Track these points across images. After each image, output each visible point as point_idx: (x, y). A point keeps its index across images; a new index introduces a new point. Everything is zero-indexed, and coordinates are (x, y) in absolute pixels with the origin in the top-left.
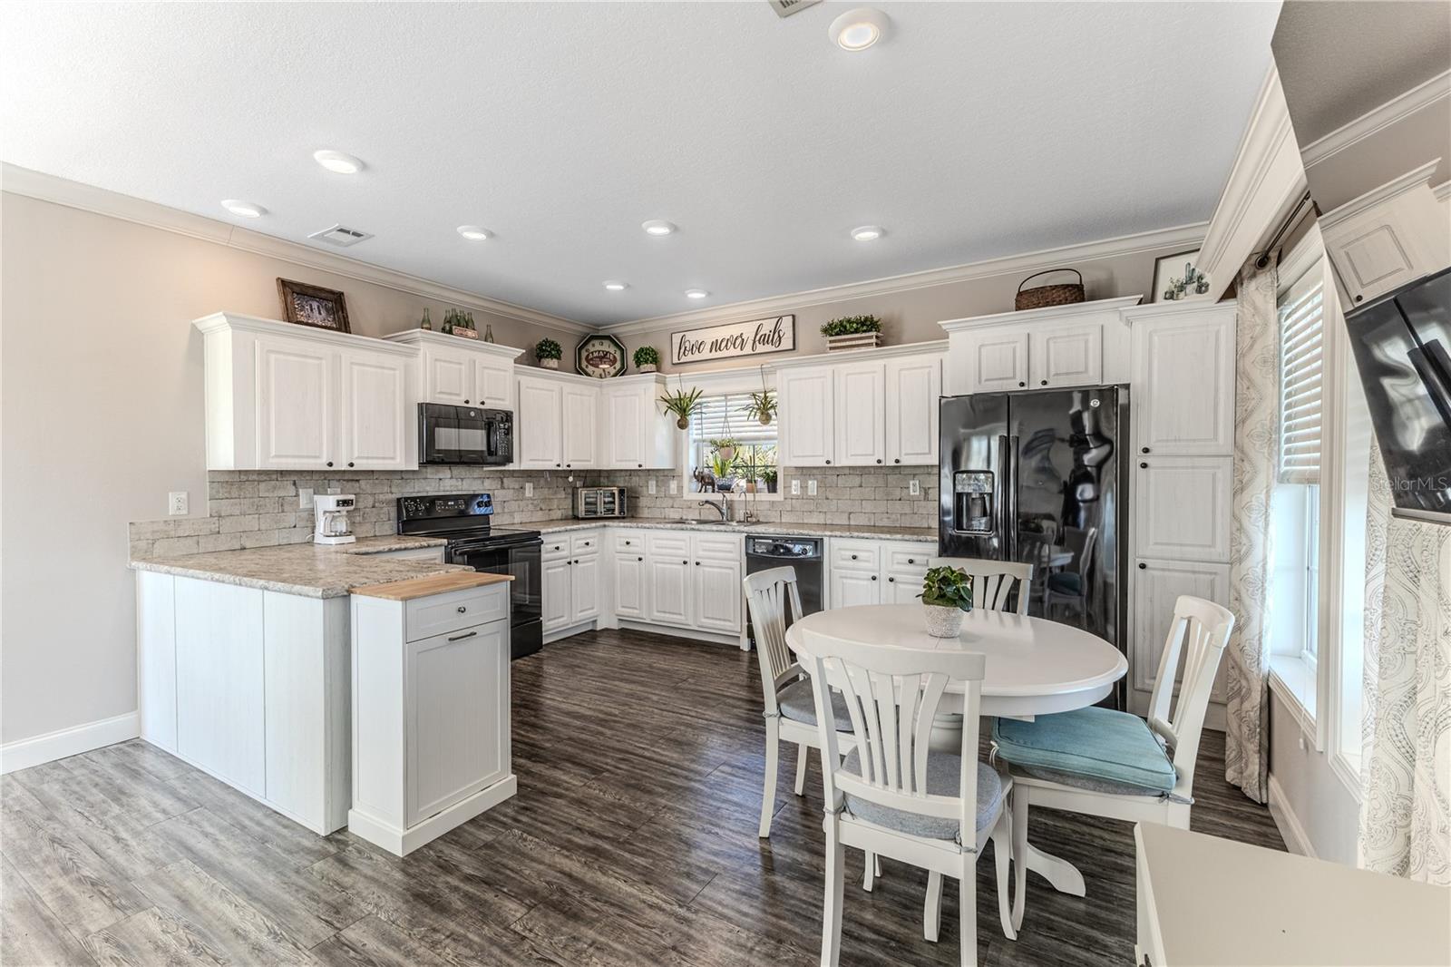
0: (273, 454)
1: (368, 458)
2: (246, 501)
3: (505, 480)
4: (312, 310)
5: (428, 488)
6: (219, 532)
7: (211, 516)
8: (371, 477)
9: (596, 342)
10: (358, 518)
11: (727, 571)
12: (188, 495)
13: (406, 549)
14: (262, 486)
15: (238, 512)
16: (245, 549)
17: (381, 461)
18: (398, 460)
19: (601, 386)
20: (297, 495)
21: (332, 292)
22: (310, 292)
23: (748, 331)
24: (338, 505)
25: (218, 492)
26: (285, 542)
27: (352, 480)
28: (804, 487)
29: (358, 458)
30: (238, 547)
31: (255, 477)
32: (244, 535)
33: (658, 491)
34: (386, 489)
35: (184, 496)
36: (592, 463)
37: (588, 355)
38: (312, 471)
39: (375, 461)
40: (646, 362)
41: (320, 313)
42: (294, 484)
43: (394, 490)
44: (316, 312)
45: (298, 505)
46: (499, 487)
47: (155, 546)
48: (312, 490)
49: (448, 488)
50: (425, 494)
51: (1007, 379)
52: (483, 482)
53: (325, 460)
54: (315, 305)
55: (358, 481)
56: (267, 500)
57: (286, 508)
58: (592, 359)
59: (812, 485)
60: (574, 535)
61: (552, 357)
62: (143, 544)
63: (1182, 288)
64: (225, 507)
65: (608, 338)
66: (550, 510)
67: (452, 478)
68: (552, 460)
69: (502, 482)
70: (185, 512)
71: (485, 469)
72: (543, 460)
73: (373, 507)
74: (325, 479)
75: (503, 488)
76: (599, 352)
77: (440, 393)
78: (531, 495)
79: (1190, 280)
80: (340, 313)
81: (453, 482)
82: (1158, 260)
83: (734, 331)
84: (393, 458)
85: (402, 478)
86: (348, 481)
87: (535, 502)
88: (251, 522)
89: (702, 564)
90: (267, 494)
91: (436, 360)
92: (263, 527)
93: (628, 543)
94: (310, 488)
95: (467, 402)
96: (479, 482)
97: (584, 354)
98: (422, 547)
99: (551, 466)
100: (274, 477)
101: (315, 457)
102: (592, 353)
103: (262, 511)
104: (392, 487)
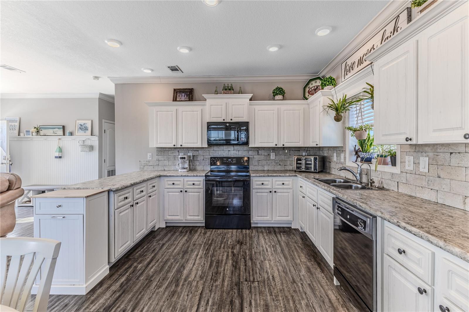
0: (159, 142)
2: (165, 156)
3: (260, 151)
4: (182, 96)
5: (224, 154)
6: (158, 165)
7: (157, 160)
8: (203, 150)
9: (313, 82)
10: (198, 163)
12: (152, 154)
14: (169, 152)
15: (163, 159)
16: (165, 170)
17: (192, 144)
18: (199, 144)
19: (308, 104)
21: (189, 89)
22: (182, 91)
23: (376, 41)
25: (158, 153)
27: (196, 151)
28: (416, 164)
29: (184, 143)
31: (167, 149)
32: (165, 166)
33: (337, 159)
34: (208, 154)
35: (151, 154)
36: (301, 143)
37: (309, 90)
39: (190, 144)
41: (184, 97)
42: (178, 151)
43: (211, 154)
44: (183, 97)
46: (257, 154)
47: (145, 167)
49: (232, 154)
50: (223, 156)
52: (248, 152)
53: (173, 144)
54: (183, 94)
55: (198, 151)
56: (171, 156)
57: (176, 159)
58: (311, 91)
60: (275, 179)
62: (142, 167)
64: (160, 158)
65: (320, 78)
66: (285, 165)
67: (234, 150)
68: (273, 143)
69: (258, 152)
70: (151, 159)
72: (267, 143)
73: (203, 160)
75: (258, 154)
76: (314, 87)
77: (213, 118)
78: (274, 158)
80: (191, 95)
81: (235, 152)
83: (369, 46)
84: (197, 143)
85: (214, 150)
86: (195, 151)
87: (277, 161)
88: (166, 163)
90: (171, 154)
91: (211, 105)
92: (170, 164)
93: (301, 187)
94: (183, 153)
95: (224, 120)
96: (246, 152)
97: (307, 90)
98: (194, 176)
99: (273, 145)
100: (173, 149)
102: (311, 88)
103: (169, 160)
104: (209, 153)
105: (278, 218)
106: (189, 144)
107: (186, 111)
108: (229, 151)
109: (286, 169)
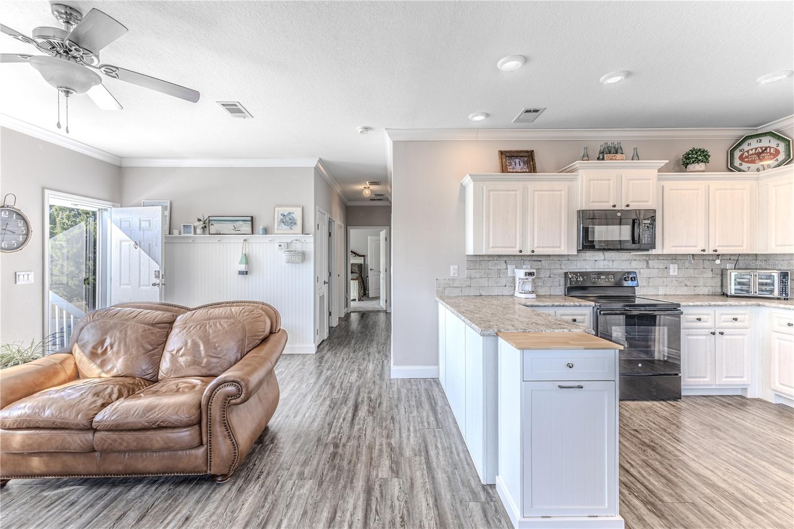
0: (491, 246)
1: (543, 247)
2: (483, 271)
3: (650, 262)
4: (515, 164)
5: (587, 267)
6: (470, 286)
7: (467, 278)
8: (549, 259)
9: (754, 141)
10: (540, 283)
12: (458, 267)
13: (563, 306)
14: (490, 263)
15: (479, 277)
16: (481, 296)
17: (551, 249)
18: (563, 248)
19: (757, 179)
20: (507, 269)
21: (527, 152)
24: (526, 275)
25: (470, 266)
26: (500, 294)
27: (538, 261)
29: (537, 247)
30: (479, 295)
31: (486, 258)
32: (481, 288)
34: (558, 266)
35: (456, 267)
36: (745, 247)
38: (515, 255)
39: (547, 249)
41: (520, 165)
42: (506, 262)
43: (563, 267)
44: (518, 165)
45: (507, 274)
46: (645, 267)
47: (446, 290)
48: (514, 266)
49: (602, 267)
50: (584, 270)
52: (630, 263)
53: (518, 249)
54: (517, 161)
55: (540, 261)
56: (492, 271)
57: (502, 275)
58: (746, 157)
60: (719, 311)
61: (698, 161)
62: (440, 289)
64: (474, 273)
65: (770, 134)
66: (695, 286)
67: (604, 260)
68: (696, 246)
69: (648, 263)
70: (457, 275)
71: (632, 253)
72: (686, 246)
73: (550, 277)
74: (522, 260)
75: (648, 267)
76: (756, 149)
77: (593, 202)
78: (676, 274)
80: (531, 162)
81: (606, 263)
84: (559, 247)
85: (569, 260)
86: (534, 261)
87: (680, 279)
88: (484, 282)
90: (492, 268)
91: (590, 180)
92: (490, 285)
94: (514, 264)
95: (614, 206)
96: (627, 263)
97: (737, 154)
98: (575, 306)
99: (697, 251)
100: (496, 258)
101: (512, 247)
102: (748, 152)
103: (489, 276)
104: (561, 265)
105: (724, 380)
106: (544, 249)
107: (542, 191)
108: (596, 260)
109: (697, 294)
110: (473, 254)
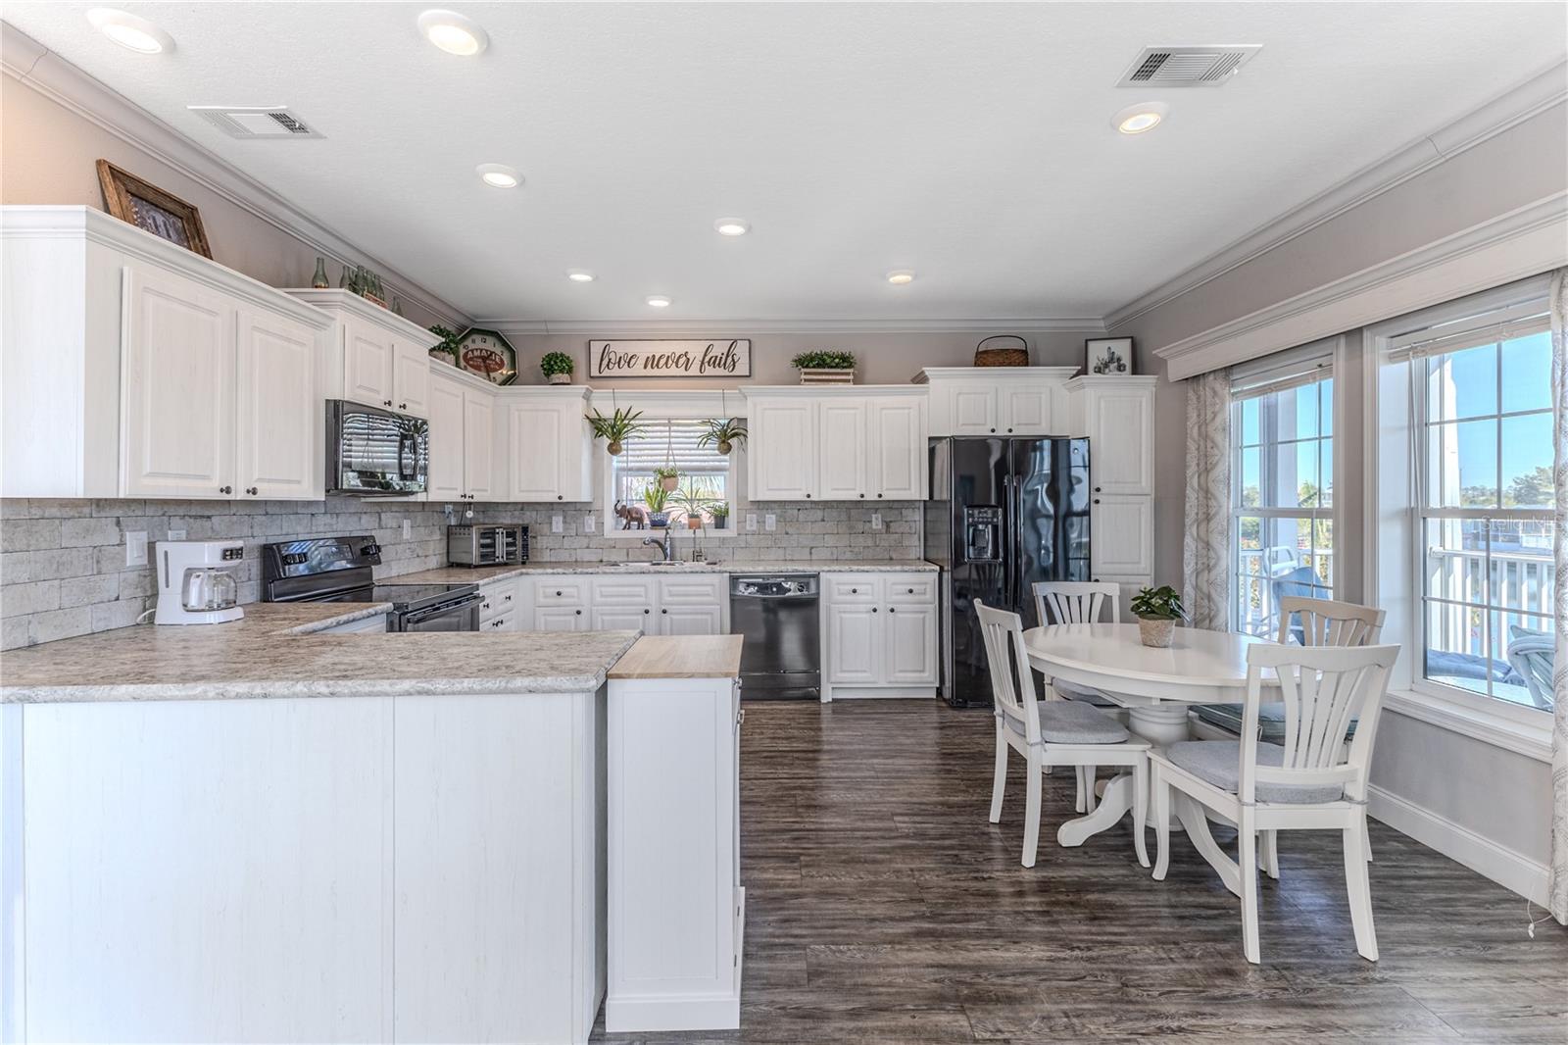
0: (147, 470)
1: (269, 481)
2: (40, 556)
3: (383, 515)
4: (157, 228)
9: (478, 338)
11: (704, 617)
14: (67, 528)
15: (29, 576)
16: (36, 645)
17: (285, 486)
18: (305, 485)
20: (122, 544)
21: (179, 203)
22: (151, 196)
23: (696, 350)
24: (224, 557)
26: (101, 626)
27: (202, 517)
28: (761, 522)
29: (258, 481)
30: (23, 642)
31: (52, 511)
32: (35, 621)
33: (565, 529)
34: (246, 531)
37: (467, 353)
38: (145, 501)
39: (278, 487)
40: (562, 371)
42: (118, 523)
43: (257, 531)
45: (124, 560)
46: (376, 525)
48: (145, 533)
49: (321, 529)
51: (979, 424)
52: (359, 520)
53: (217, 483)
54: (159, 219)
55: (209, 517)
56: (74, 552)
57: (106, 566)
58: (471, 359)
59: (771, 519)
63: (1106, 365)
65: (494, 334)
66: (426, 556)
67: (326, 513)
68: (456, 490)
71: (363, 500)
72: (449, 489)
74: (163, 515)
75: (380, 527)
76: (481, 350)
77: (357, 387)
78: (409, 537)
79: (1111, 360)
80: (197, 240)
82: (1087, 341)
83: (678, 348)
84: (299, 482)
85: (267, 514)
86: (196, 517)
87: (412, 546)
88: (47, 595)
89: (669, 611)
90: (73, 543)
91: (356, 338)
92: (67, 602)
93: (559, 594)
94: (142, 530)
95: (387, 403)
96: (356, 518)
97: (462, 350)
99: (454, 497)
100: (86, 510)
101: (205, 478)
102: (472, 351)
103: (65, 574)
104: (252, 527)
108: (313, 515)
109: (427, 568)
110: (81, 495)
